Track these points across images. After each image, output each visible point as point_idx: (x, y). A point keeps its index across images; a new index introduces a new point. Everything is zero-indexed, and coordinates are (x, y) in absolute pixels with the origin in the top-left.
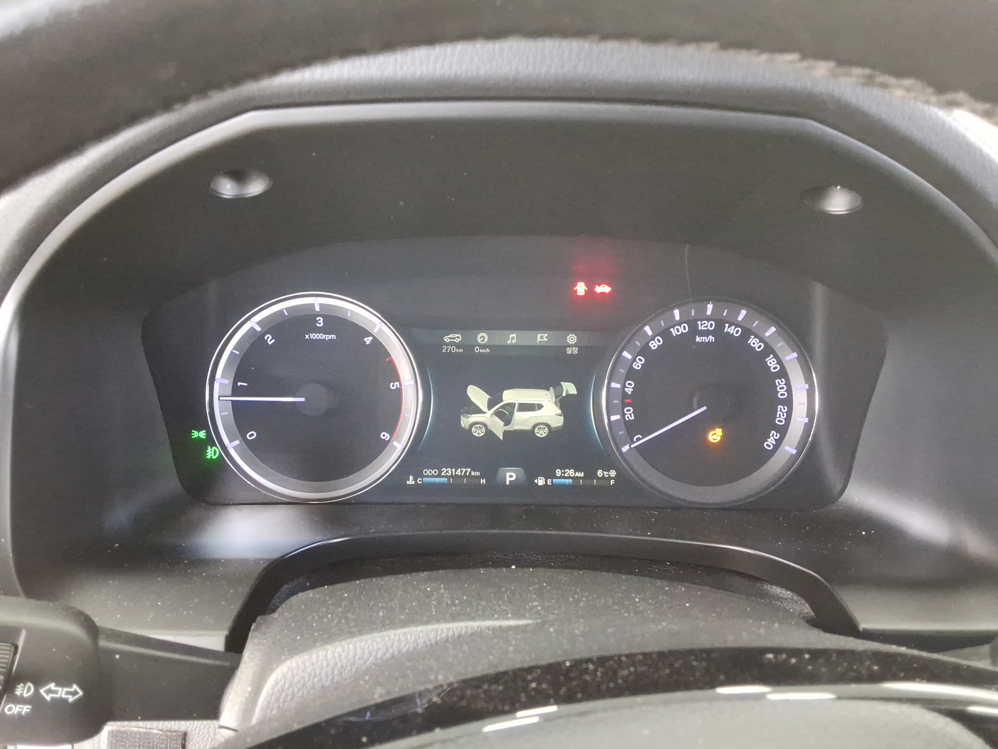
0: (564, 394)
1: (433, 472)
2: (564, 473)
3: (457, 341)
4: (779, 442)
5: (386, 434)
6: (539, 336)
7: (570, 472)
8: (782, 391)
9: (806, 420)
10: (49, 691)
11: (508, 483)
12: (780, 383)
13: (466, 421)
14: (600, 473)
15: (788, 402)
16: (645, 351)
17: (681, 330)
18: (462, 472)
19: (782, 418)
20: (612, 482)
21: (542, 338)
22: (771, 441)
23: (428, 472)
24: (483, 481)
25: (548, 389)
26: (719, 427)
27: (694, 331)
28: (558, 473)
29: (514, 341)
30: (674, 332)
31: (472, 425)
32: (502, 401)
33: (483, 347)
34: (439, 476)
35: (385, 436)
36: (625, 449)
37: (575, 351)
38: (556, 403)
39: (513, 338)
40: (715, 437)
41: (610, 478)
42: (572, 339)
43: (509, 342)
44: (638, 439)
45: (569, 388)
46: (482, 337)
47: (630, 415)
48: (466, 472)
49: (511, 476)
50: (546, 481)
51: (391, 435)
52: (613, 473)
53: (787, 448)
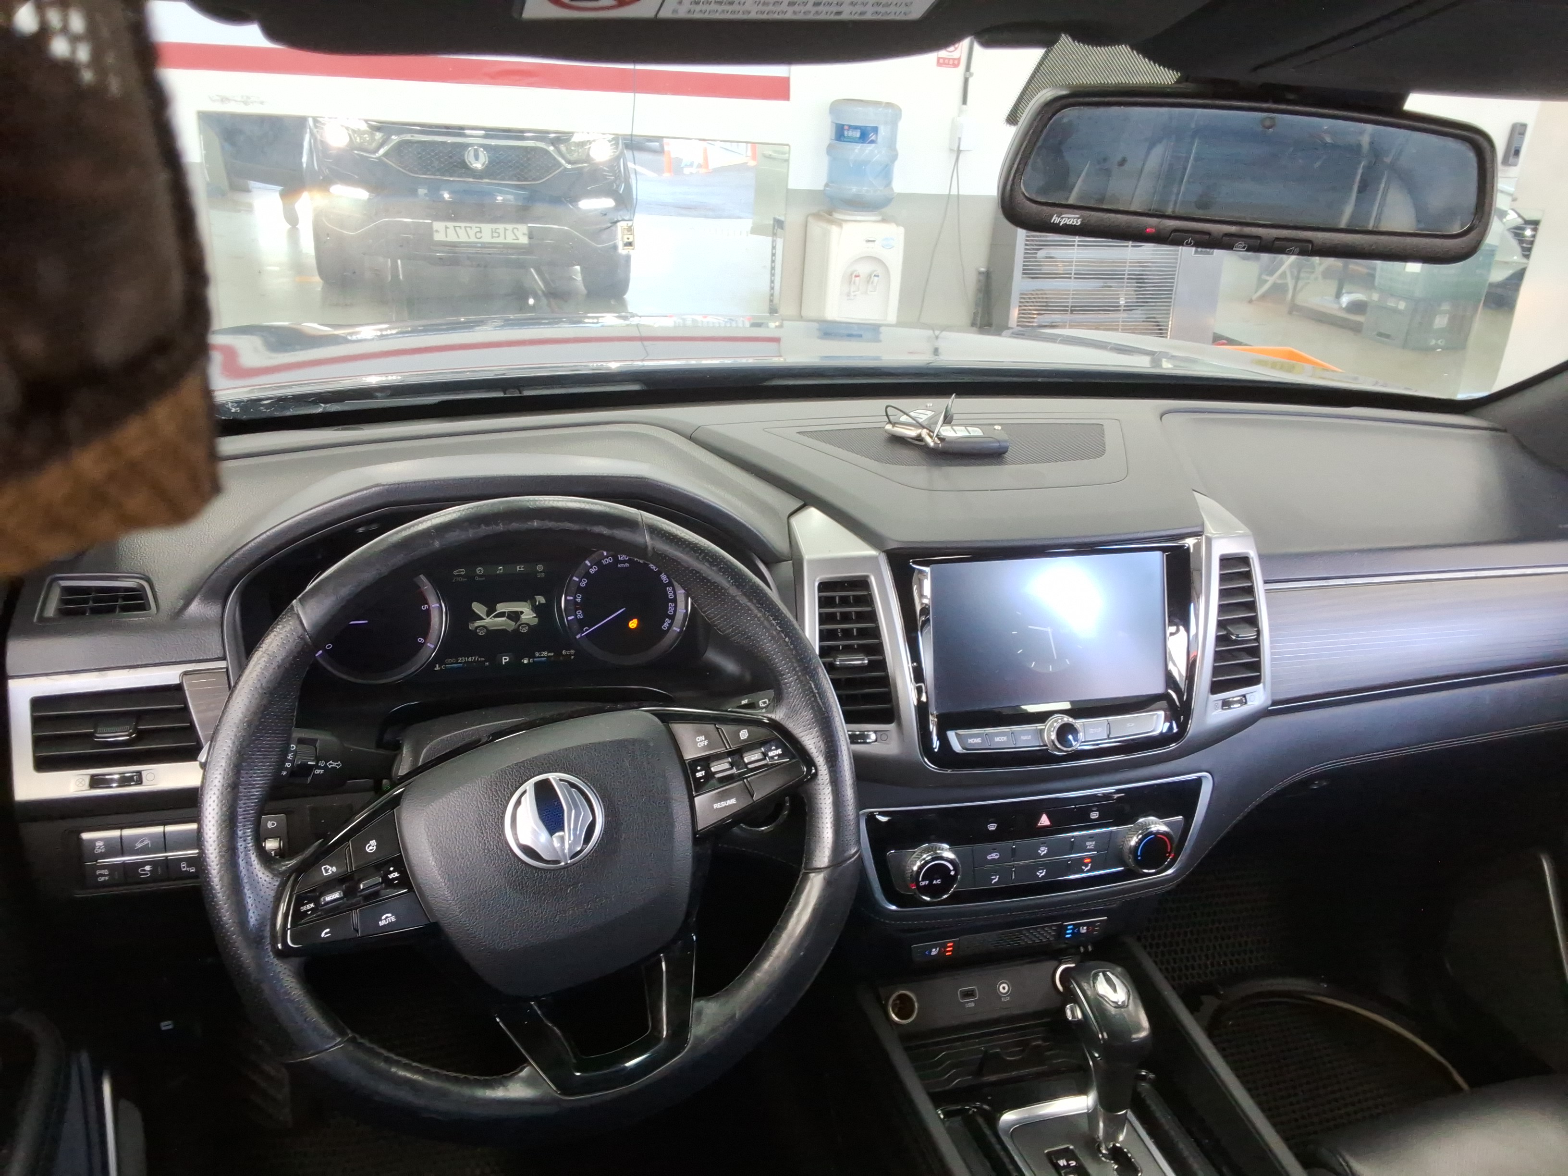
0: (537, 604)
1: (452, 661)
2: (541, 654)
3: (463, 573)
4: (671, 625)
5: (422, 639)
6: (518, 567)
7: (545, 654)
8: (671, 594)
9: (685, 611)
10: (330, 764)
11: (504, 663)
12: (670, 589)
13: (472, 626)
14: (564, 652)
15: (674, 601)
16: (587, 575)
17: (608, 560)
18: (472, 659)
19: (672, 611)
20: (572, 657)
21: (520, 568)
22: (666, 625)
23: (449, 660)
24: (487, 664)
25: (526, 601)
26: (635, 619)
27: (617, 561)
28: (537, 654)
29: (501, 572)
30: (604, 562)
31: (477, 627)
32: (496, 611)
33: (480, 576)
34: (457, 663)
35: (421, 640)
36: (578, 636)
37: (543, 575)
38: (532, 610)
39: (501, 569)
40: (633, 625)
41: (571, 655)
42: (540, 568)
43: (498, 572)
44: (587, 630)
45: (541, 600)
46: (480, 570)
47: (580, 614)
48: (475, 658)
49: (505, 659)
50: (529, 660)
51: (425, 639)
52: (572, 652)
53: (675, 628)
